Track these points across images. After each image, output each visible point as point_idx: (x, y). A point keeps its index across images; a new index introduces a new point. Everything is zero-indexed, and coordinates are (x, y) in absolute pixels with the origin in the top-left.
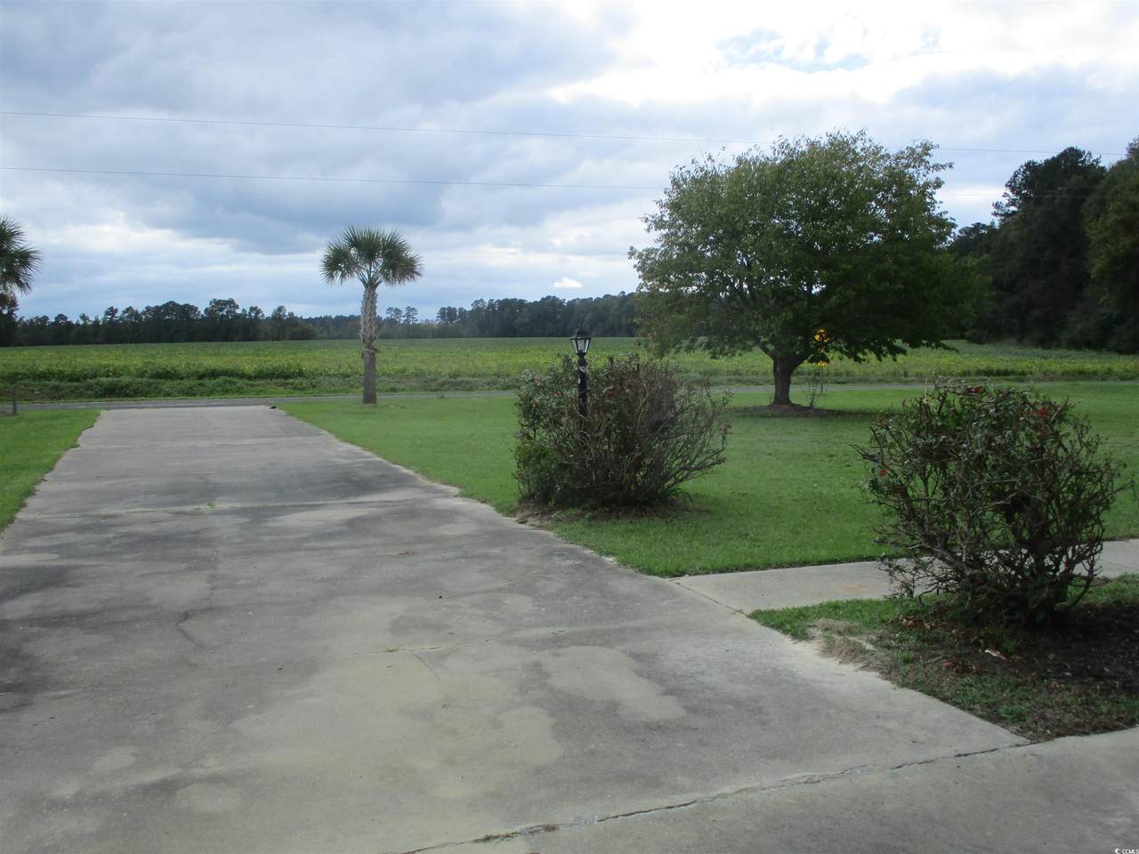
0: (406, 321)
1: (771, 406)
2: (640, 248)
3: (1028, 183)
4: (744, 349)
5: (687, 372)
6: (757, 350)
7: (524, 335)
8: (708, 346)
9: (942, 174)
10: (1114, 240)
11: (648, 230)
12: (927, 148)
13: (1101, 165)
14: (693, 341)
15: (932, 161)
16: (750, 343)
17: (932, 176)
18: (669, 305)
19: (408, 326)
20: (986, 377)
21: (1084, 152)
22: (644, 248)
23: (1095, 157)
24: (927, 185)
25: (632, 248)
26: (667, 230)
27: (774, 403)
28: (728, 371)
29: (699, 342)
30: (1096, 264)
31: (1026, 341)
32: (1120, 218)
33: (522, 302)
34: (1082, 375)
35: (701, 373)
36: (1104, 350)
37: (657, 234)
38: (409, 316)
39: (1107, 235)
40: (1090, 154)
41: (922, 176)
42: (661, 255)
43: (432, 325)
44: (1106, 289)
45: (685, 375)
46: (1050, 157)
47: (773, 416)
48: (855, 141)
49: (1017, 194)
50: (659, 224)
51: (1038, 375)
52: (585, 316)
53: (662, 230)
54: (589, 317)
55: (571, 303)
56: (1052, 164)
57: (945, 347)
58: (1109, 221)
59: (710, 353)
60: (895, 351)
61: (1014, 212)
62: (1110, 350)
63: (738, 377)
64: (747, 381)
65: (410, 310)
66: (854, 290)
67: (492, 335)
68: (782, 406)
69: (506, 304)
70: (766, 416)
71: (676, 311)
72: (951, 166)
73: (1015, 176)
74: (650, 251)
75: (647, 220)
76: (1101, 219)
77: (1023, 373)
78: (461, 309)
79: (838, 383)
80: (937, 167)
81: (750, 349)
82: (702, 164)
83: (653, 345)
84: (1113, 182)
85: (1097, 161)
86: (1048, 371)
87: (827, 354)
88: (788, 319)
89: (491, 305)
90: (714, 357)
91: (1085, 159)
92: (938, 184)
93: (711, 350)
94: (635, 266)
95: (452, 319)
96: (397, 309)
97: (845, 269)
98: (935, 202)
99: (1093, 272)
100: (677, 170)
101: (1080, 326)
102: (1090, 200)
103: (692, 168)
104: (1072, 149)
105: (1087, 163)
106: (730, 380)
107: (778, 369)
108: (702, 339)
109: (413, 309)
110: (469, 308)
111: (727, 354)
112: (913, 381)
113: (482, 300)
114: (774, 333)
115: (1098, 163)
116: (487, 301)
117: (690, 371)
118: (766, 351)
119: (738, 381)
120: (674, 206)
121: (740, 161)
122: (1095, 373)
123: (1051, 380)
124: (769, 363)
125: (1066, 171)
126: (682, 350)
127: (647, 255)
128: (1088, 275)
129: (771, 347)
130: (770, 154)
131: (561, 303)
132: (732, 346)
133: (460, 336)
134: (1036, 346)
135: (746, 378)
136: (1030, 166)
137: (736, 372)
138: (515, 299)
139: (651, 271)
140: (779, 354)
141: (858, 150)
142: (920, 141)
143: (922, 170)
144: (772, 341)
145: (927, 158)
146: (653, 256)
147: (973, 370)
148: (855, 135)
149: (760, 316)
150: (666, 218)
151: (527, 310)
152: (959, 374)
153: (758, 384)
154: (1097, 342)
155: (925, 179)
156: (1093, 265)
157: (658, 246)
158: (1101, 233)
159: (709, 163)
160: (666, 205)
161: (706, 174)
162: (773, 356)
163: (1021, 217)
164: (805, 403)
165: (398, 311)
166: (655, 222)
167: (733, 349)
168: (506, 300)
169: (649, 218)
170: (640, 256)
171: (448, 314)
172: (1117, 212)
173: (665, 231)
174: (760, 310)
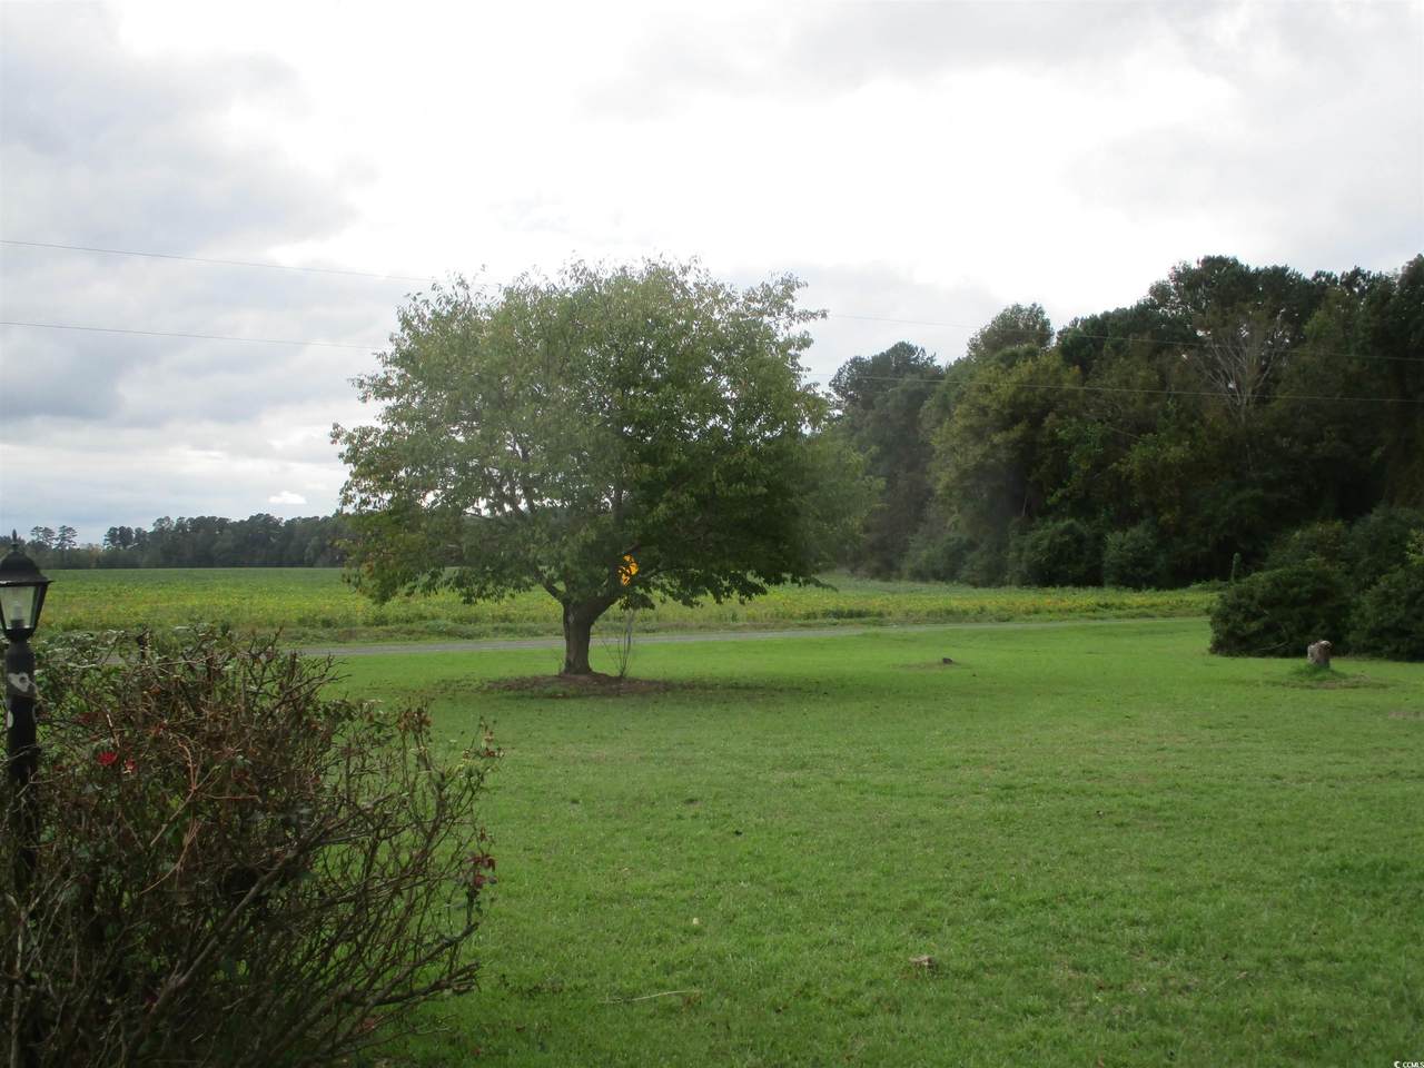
0: (60, 545)
1: (560, 677)
2: (349, 426)
3: (856, 384)
4: (517, 587)
5: (434, 618)
6: (539, 592)
7: (224, 564)
8: (460, 583)
9: (812, 327)
10: (963, 450)
11: (364, 399)
12: (789, 286)
13: (936, 364)
14: (434, 576)
15: (798, 307)
16: (527, 579)
17: (797, 329)
18: (394, 518)
19: (62, 551)
20: (835, 621)
21: (917, 348)
22: (357, 426)
23: (928, 355)
24: (789, 343)
25: (336, 426)
26: (394, 400)
27: (566, 671)
28: (493, 617)
29: (444, 578)
30: (942, 477)
31: (861, 571)
32: (967, 424)
33: (223, 521)
34: (950, 615)
35: (455, 620)
36: (955, 583)
37: (379, 406)
38: (63, 539)
39: (955, 442)
40: (923, 350)
41: (784, 329)
42: (384, 439)
43: (97, 550)
44: (955, 508)
45: (432, 623)
46: (878, 353)
47: (565, 696)
48: (685, 271)
49: (842, 395)
50: (382, 389)
51: (899, 616)
52: (309, 541)
53: (387, 399)
54: (314, 541)
55: (290, 524)
56: (881, 362)
57: (818, 584)
58: (956, 428)
59: (462, 595)
60: (749, 590)
61: (839, 417)
62: (960, 582)
63: (508, 626)
64: (521, 630)
65: (65, 530)
66: (692, 495)
67: (180, 564)
68: (579, 679)
69: (202, 524)
70: (553, 696)
71: (406, 527)
72: (824, 315)
73: (840, 373)
74: (365, 432)
75: (361, 383)
76: (946, 424)
77: (880, 614)
78: (138, 530)
79: (647, 632)
80: (806, 316)
81: (528, 587)
82: (448, 291)
83: (368, 583)
84: (955, 381)
85: (931, 359)
86: (910, 610)
87: (649, 595)
88: (589, 541)
89: (181, 525)
90: (468, 601)
91: (918, 357)
92: (805, 343)
93: (464, 590)
94: (341, 456)
95: (125, 545)
96: (46, 529)
97: (677, 463)
98: (801, 369)
99: (939, 489)
100: (410, 300)
101: (924, 553)
102: (927, 403)
103: (433, 297)
104: (902, 345)
105: (920, 361)
106: (496, 629)
107: (571, 619)
108: (450, 571)
109: (70, 529)
110: (149, 529)
111: (488, 596)
112: (744, 626)
113: (168, 518)
114: (568, 563)
115: (932, 361)
116: (174, 519)
117: (439, 617)
118: (554, 592)
119: (509, 630)
120: (404, 359)
121: (509, 293)
122: (966, 613)
123: (916, 622)
124: (555, 607)
125: (897, 369)
126: (418, 590)
127: (362, 438)
128: (930, 492)
129: (561, 586)
130: (555, 280)
131: (277, 523)
132: (499, 583)
133: (135, 566)
134: (872, 578)
135: (519, 625)
136: (857, 363)
137: (506, 618)
138: (214, 518)
139: (370, 463)
140: (576, 598)
141: (689, 285)
142: (780, 276)
143: (783, 320)
144: (564, 576)
145: (790, 302)
146: (370, 439)
147: (819, 609)
148: (685, 263)
149: (544, 535)
150: (394, 382)
151: (230, 532)
152: (801, 616)
153: (537, 635)
154: (946, 571)
155: (786, 335)
156: (938, 479)
157: (378, 425)
158: (947, 440)
159: (460, 290)
160: (394, 361)
161: (455, 307)
162: (566, 602)
163: (848, 422)
164: (615, 672)
165: (48, 532)
166: (375, 386)
167: (500, 588)
168: (202, 519)
169: (366, 381)
170: (350, 438)
171: (120, 536)
172: (965, 417)
173: (391, 402)
174: (544, 526)
